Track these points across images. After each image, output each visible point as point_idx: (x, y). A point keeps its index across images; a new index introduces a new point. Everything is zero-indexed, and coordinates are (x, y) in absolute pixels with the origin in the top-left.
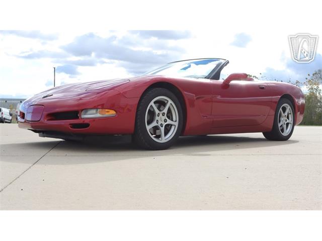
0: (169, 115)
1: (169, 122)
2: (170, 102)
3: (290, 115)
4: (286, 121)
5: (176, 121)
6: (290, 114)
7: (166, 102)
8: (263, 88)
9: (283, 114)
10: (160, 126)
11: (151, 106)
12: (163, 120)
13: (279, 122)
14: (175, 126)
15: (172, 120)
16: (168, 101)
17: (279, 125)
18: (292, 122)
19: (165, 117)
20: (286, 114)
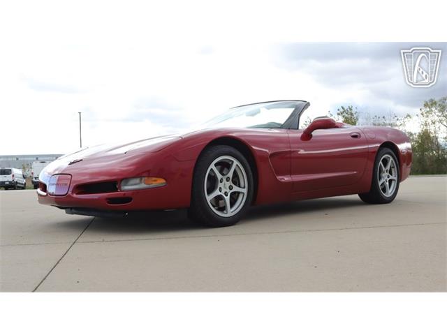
0: (236, 180)
1: (236, 189)
2: (236, 162)
3: (393, 169)
4: (388, 177)
5: (244, 187)
6: (393, 167)
7: (230, 163)
8: (356, 136)
9: (384, 169)
10: (224, 195)
11: (212, 169)
12: (228, 187)
13: (380, 179)
14: (244, 193)
15: (240, 187)
16: (233, 162)
17: (380, 183)
18: (396, 178)
19: (230, 183)
20: (388, 167)
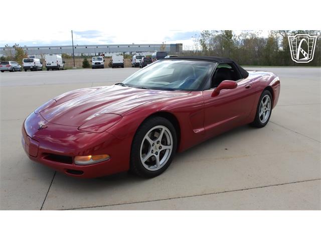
0: (164, 142)
1: (164, 147)
2: (164, 129)
3: (268, 103)
4: (265, 109)
5: (170, 144)
7: (160, 130)
8: (248, 87)
9: (263, 105)
10: (155, 155)
11: (146, 139)
12: (158, 148)
13: (260, 112)
14: (170, 149)
15: (167, 145)
16: (162, 129)
17: (260, 115)
18: (270, 109)
19: (160, 144)
20: (266, 103)
